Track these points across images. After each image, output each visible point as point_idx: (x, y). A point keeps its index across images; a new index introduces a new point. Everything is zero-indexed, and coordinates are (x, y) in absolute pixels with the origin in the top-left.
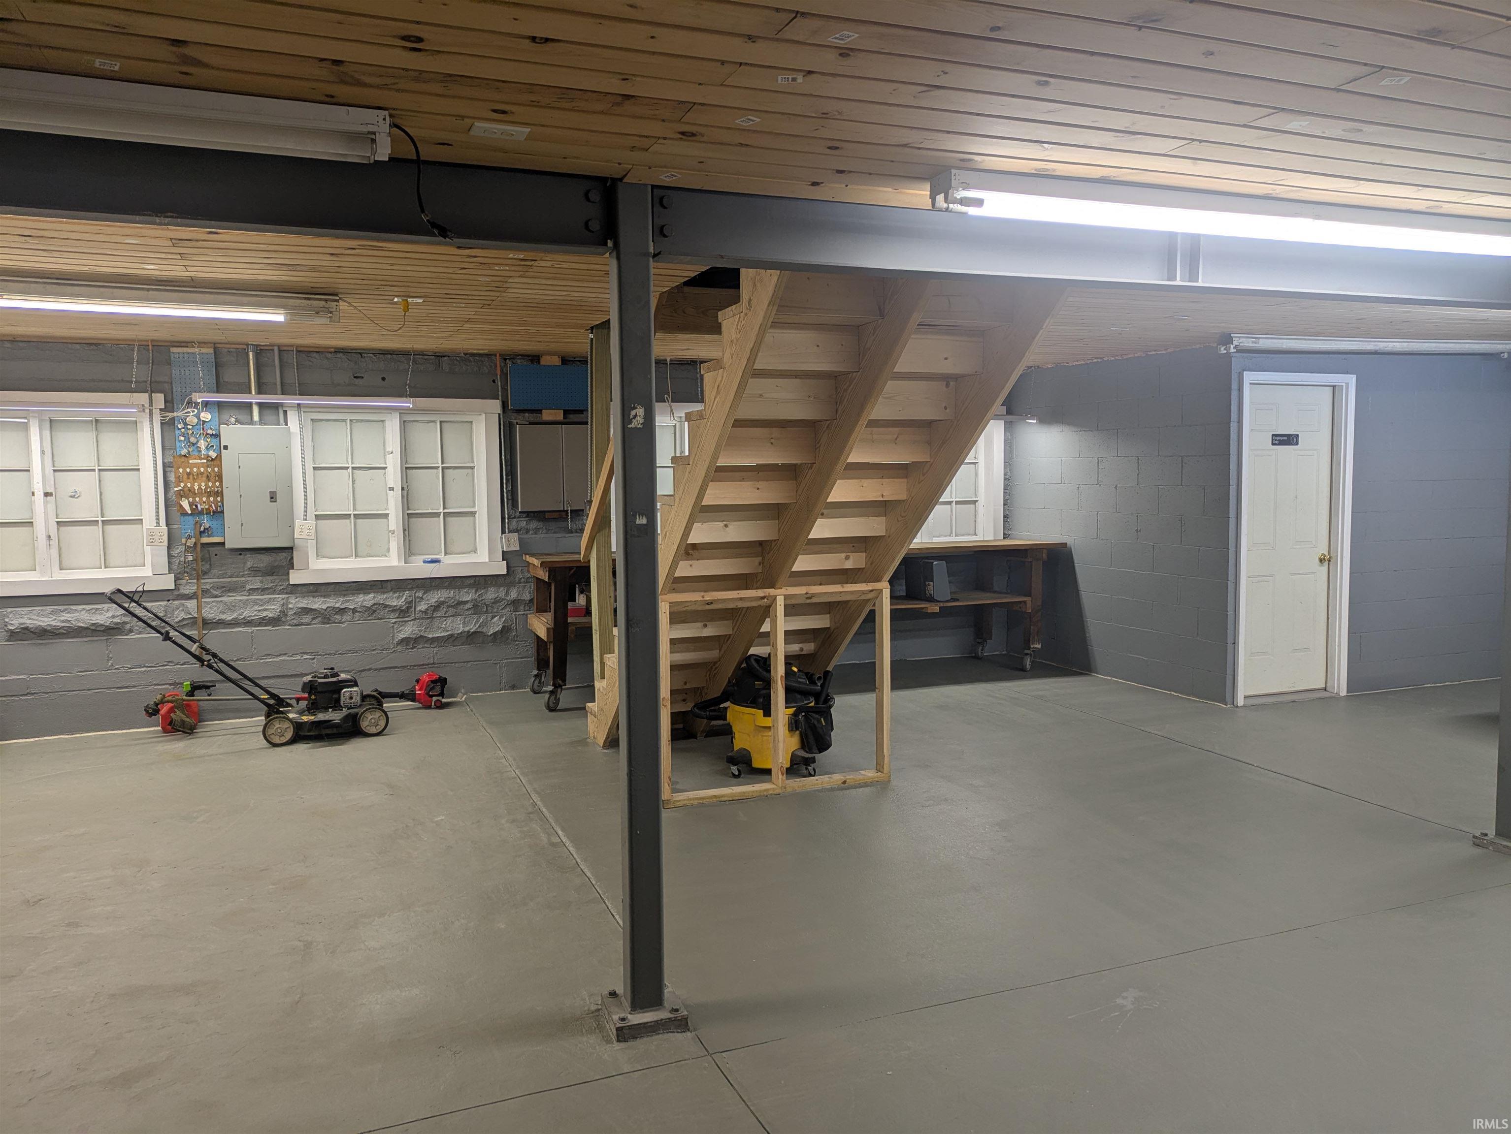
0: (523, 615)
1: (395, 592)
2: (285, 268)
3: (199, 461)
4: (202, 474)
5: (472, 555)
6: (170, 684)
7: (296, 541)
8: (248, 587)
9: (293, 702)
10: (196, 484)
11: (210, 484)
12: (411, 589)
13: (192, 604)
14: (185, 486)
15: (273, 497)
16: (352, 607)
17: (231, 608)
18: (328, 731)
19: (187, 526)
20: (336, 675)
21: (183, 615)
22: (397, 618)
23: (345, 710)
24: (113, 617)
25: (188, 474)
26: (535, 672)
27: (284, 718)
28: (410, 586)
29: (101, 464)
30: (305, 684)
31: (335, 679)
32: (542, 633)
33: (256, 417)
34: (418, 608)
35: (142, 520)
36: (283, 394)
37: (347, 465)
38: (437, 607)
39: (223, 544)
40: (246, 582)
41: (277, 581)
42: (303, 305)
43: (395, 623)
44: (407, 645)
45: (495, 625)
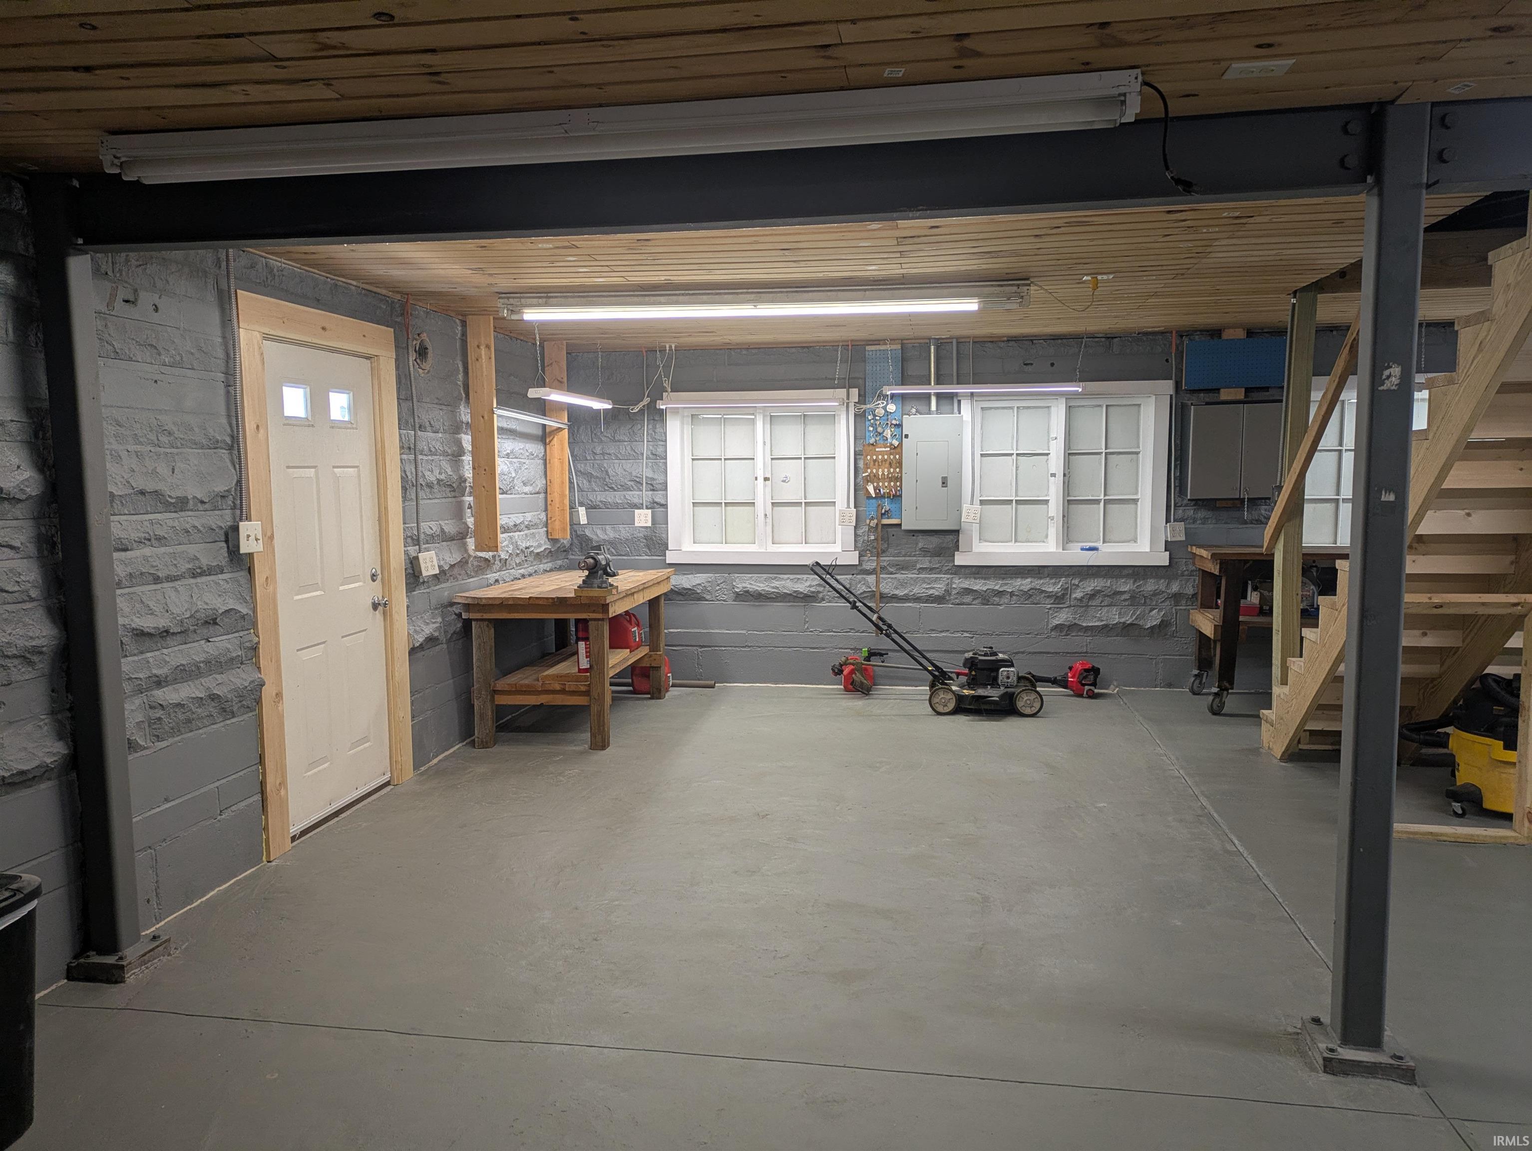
0: (1185, 610)
1: (1051, 578)
2: (988, 255)
3: (884, 449)
4: (886, 460)
5: (1132, 544)
6: (852, 649)
7: (962, 524)
8: (918, 566)
9: (954, 676)
10: (880, 470)
11: (892, 470)
12: (1067, 576)
13: (871, 579)
14: (872, 472)
15: (944, 483)
16: (1010, 591)
17: (903, 584)
18: (986, 707)
19: (871, 509)
20: (995, 654)
21: (864, 588)
22: (1052, 604)
23: (1002, 688)
24: (810, 586)
25: (875, 461)
26: (1196, 672)
27: (948, 689)
28: (1067, 573)
29: (806, 453)
30: (966, 660)
31: (993, 658)
32: (1208, 630)
33: (934, 407)
34: (1074, 596)
35: (835, 502)
36: (958, 383)
37: (1012, 452)
38: (1092, 596)
39: (900, 525)
40: (916, 562)
41: (944, 562)
42: (996, 292)
43: (1050, 609)
44: (1061, 632)
45: (1154, 619)
